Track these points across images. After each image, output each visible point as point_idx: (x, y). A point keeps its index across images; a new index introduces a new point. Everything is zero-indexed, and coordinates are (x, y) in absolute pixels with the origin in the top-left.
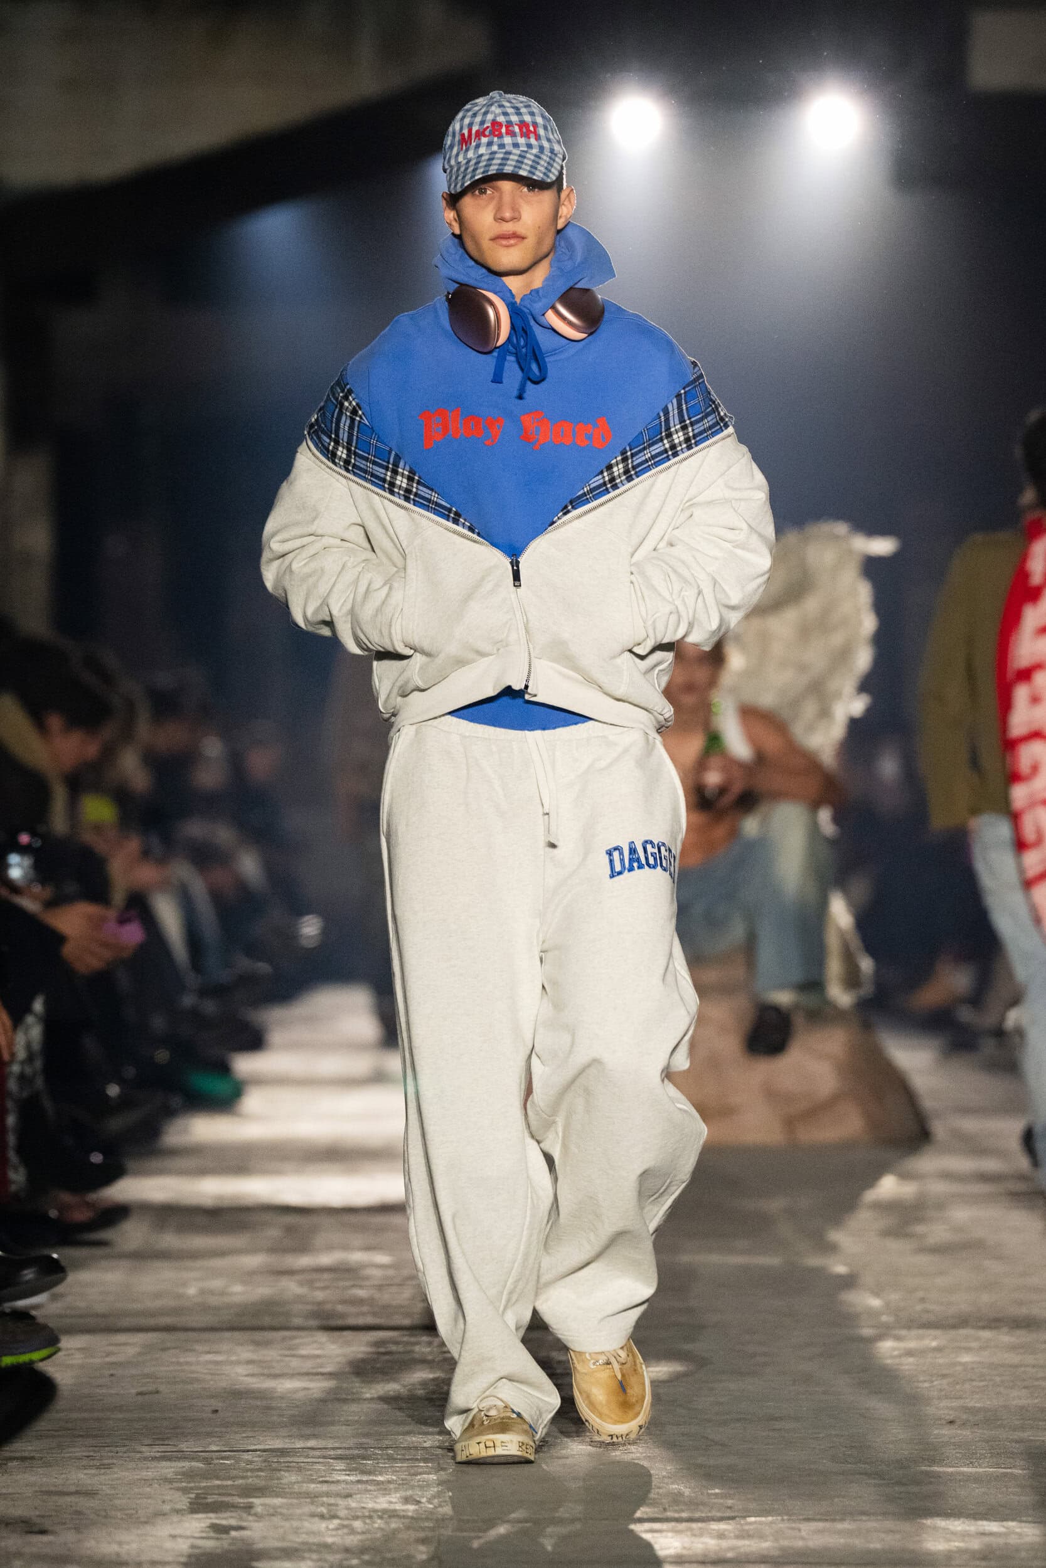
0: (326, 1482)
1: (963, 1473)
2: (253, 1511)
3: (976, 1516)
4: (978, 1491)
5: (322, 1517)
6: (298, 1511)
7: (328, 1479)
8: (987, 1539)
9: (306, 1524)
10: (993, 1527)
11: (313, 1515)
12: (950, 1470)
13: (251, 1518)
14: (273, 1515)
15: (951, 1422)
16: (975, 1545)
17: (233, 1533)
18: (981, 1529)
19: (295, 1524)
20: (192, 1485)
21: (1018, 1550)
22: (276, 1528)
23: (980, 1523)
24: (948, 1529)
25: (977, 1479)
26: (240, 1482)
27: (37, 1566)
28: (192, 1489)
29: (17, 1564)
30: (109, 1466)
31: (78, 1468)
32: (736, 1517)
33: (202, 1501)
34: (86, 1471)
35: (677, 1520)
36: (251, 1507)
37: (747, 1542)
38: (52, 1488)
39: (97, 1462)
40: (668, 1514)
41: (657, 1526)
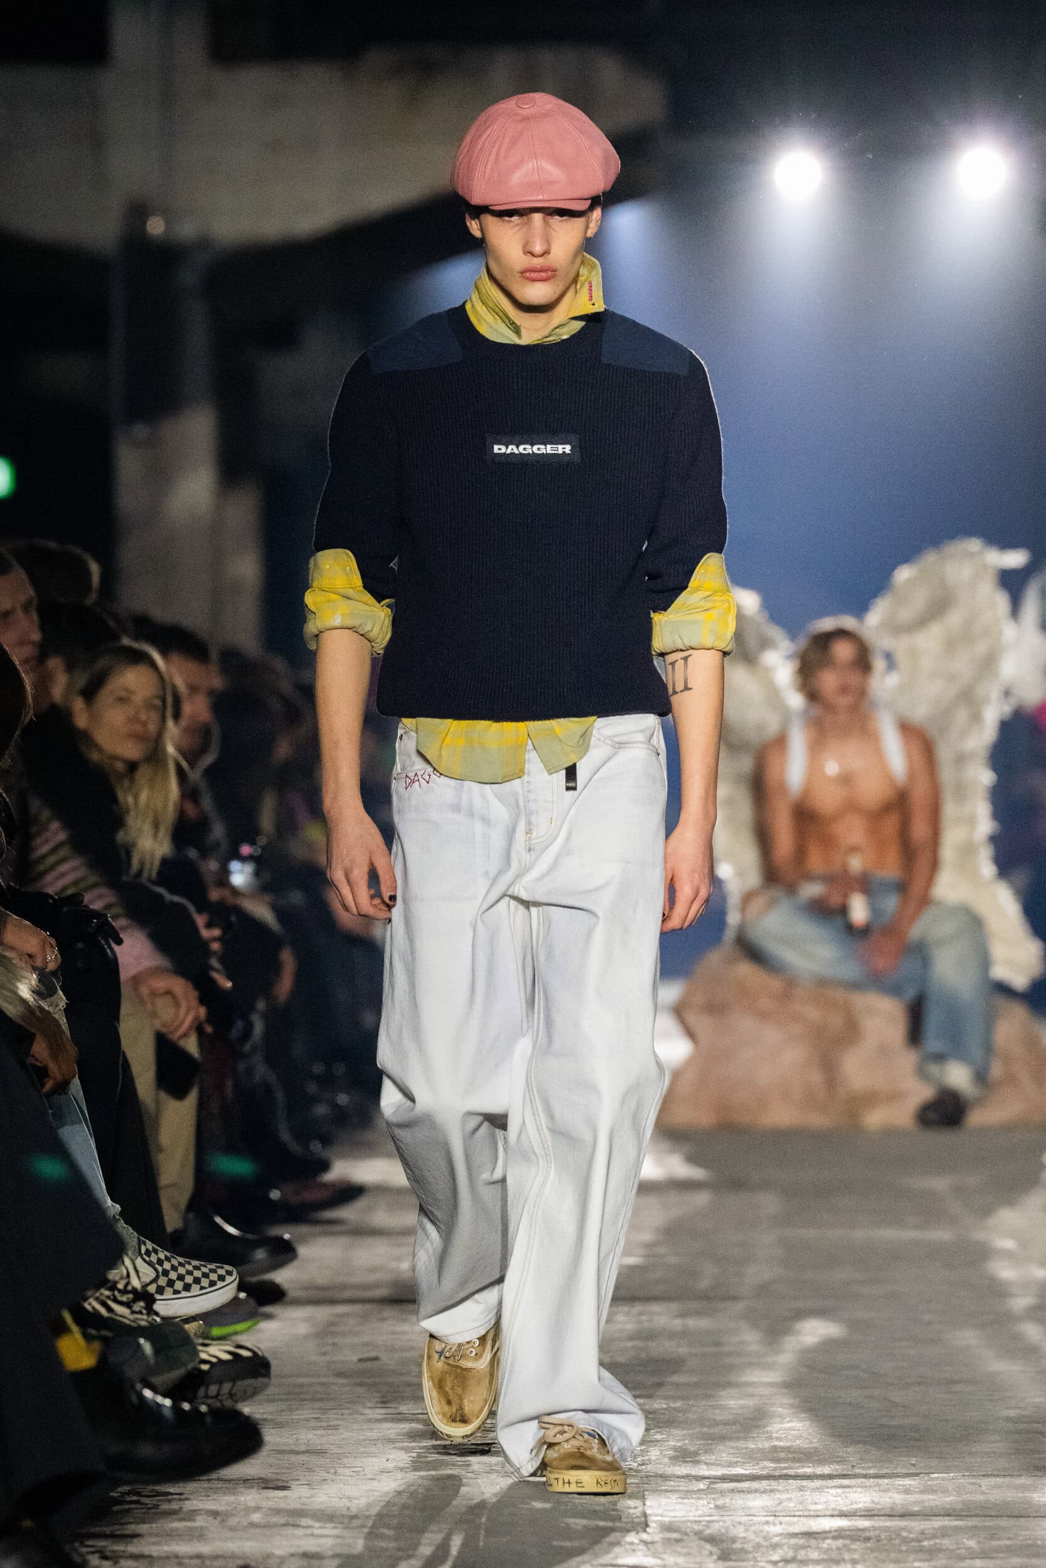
27: (275, 1519)
28: (413, 1448)
29: (256, 1517)
30: (335, 1428)
31: (308, 1429)
32: (922, 1473)
33: (422, 1460)
34: (315, 1432)
35: (865, 1476)
36: (469, 1465)
37: (931, 1497)
38: (284, 1448)
39: (324, 1424)
40: (856, 1470)
41: (847, 1482)
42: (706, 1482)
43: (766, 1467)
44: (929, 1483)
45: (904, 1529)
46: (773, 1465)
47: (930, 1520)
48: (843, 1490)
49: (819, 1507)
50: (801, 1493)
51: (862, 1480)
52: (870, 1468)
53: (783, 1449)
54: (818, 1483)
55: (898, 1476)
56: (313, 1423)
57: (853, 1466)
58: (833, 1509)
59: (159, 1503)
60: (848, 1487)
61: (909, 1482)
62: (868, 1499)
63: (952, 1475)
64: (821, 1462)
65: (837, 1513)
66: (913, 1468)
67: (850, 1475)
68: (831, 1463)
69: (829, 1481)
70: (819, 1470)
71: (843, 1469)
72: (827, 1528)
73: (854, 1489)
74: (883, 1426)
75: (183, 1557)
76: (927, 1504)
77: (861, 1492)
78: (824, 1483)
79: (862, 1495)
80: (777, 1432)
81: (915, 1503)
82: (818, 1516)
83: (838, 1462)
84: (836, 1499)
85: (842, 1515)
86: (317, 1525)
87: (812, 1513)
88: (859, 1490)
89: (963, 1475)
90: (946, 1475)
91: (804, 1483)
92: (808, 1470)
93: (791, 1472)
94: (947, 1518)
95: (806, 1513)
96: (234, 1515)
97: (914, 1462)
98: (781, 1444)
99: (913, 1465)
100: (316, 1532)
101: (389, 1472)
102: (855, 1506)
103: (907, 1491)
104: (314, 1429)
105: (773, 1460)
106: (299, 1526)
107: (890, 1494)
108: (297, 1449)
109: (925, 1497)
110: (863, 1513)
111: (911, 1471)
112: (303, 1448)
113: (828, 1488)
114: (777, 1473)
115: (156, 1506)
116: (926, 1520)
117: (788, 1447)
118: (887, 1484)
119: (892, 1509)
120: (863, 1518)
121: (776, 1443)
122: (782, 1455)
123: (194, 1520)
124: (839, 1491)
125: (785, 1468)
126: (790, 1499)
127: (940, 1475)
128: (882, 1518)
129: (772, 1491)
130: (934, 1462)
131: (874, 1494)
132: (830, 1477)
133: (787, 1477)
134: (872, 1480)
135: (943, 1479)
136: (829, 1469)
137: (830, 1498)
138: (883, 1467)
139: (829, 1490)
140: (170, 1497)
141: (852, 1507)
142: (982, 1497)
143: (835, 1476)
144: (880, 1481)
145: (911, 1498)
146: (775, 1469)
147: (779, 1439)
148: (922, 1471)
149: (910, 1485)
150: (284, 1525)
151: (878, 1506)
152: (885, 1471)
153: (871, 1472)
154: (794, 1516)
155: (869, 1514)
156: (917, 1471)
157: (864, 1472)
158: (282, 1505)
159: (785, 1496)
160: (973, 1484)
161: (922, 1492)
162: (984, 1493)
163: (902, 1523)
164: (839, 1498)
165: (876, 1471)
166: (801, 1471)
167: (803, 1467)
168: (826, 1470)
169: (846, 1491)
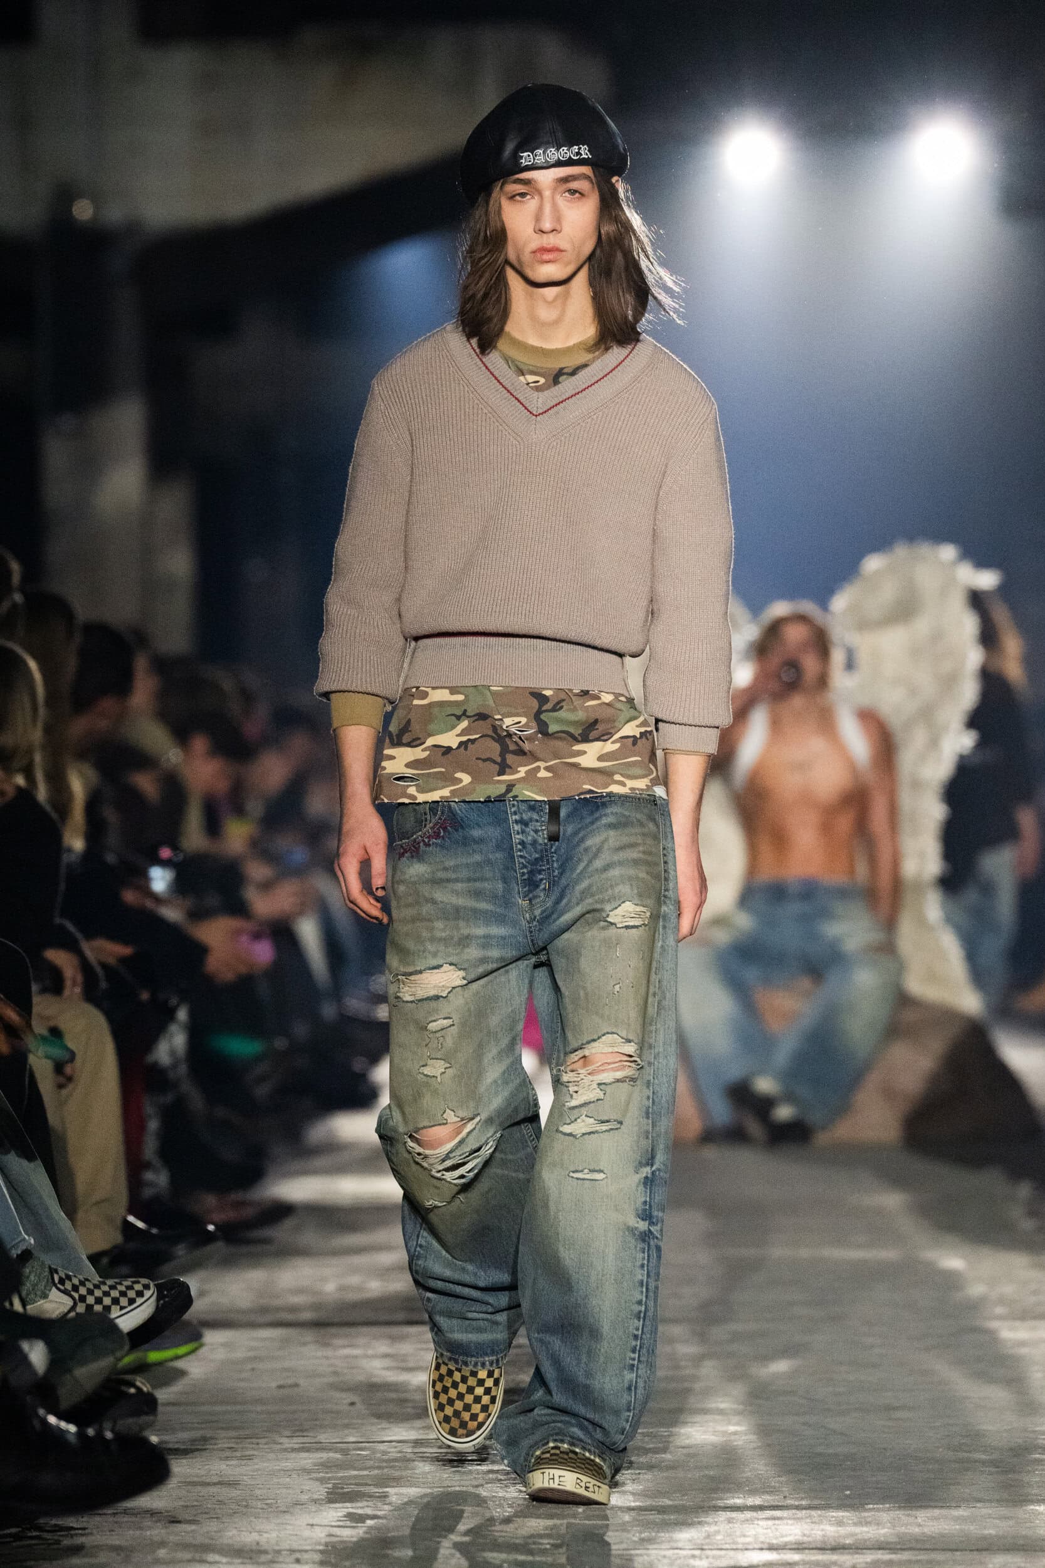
14: (407, 1504)
17: (369, 1522)
20: (330, 1474)
26: (376, 1472)
28: (329, 1479)
30: (250, 1458)
31: (221, 1459)
32: (856, 1505)
33: (339, 1491)
34: (228, 1462)
35: (797, 1508)
36: (387, 1494)
37: (865, 1529)
38: (196, 1478)
39: (238, 1454)
40: (789, 1501)
41: (778, 1513)
42: (633, 1513)
43: (696, 1498)
44: (864, 1514)
45: (835, 1563)
46: (702, 1497)
47: (863, 1553)
48: (774, 1522)
49: (748, 1540)
50: (730, 1525)
51: (794, 1511)
52: (802, 1499)
54: (748, 1514)
55: (830, 1508)
56: (228, 1453)
57: (785, 1497)
58: (762, 1542)
60: (780, 1517)
62: (798, 1531)
63: (887, 1505)
64: (752, 1494)
65: (766, 1546)
66: (846, 1499)
67: (781, 1507)
68: (765, 1493)
69: (759, 1512)
70: (751, 1501)
71: (775, 1501)
72: (756, 1561)
73: (785, 1521)
74: (819, 1455)
76: (860, 1537)
77: (793, 1524)
78: (754, 1514)
79: (793, 1527)
81: (847, 1537)
82: (746, 1549)
83: (770, 1493)
84: (765, 1531)
85: (772, 1548)
86: (224, 1559)
87: (740, 1546)
88: (790, 1520)
89: (899, 1507)
91: (735, 1514)
92: (738, 1501)
93: (720, 1503)
94: (881, 1551)
95: (734, 1547)
96: (140, 1550)
97: (846, 1495)
99: (848, 1497)
100: (223, 1567)
101: (303, 1504)
102: (785, 1539)
103: (840, 1523)
104: (227, 1458)
105: (702, 1490)
106: (205, 1561)
107: (822, 1527)
108: (208, 1480)
109: (859, 1530)
110: (793, 1547)
111: (844, 1503)
112: (215, 1479)
113: (758, 1519)
115: (59, 1542)
116: (859, 1553)
117: (717, 1477)
118: (819, 1516)
119: (823, 1542)
120: (793, 1551)
121: (706, 1473)
122: (712, 1486)
123: (96, 1557)
124: (770, 1523)
125: (715, 1499)
126: (718, 1532)
127: (875, 1506)
128: (813, 1551)
129: (700, 1523)
131: (806, 1526)
132: (761, 1508)
133: (715, 1508)
134: (804, 1512)
135: (878, 1510)
136: (760, 1499)
137: (760, 1530)
139: (759, 1522)
140: (73, 1532)
142: (917, 1529)
143: (766, 1507)
144: (813, 1512)
145: (844, 1530)
146: (704, 1500)
147: (709, 1469)
148: (856, 1503)
149: (843, 1516)
150: (190, 1560)
151: (810, 1539)
152: (818, 1502)
153: (804, 1503)
154: (722, 1549)
155: (799, 1547)
156: (852, 1503)
157: (797, 1503)
158: (190, 1539)
159: (715, 1527)
160: (909, 1516)
161: (856, 1524)
162: (919, 1525)
163: (834, 1556)
164: (769, 1531)
165: (809, 1503)
166: (731, 1502)
167: (733, 1498)
168: (757, 1501)
169: (777, 1522)
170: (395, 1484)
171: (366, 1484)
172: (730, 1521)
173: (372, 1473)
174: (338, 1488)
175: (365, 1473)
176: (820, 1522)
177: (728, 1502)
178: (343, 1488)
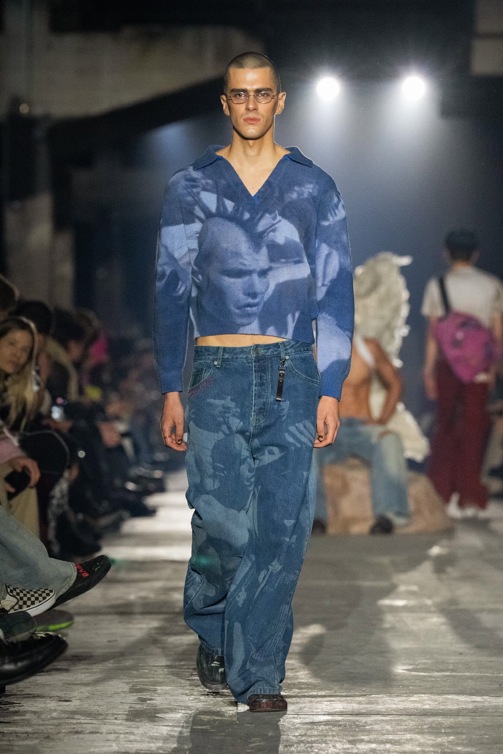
0: (189, 680)
1: (465, 676)
2: (157, 692)
3: (471, 694)
4: (471, 683)
5: (187, 695)
6: (176, 692)
7: (189, 678)
8: (475, 704)
9: (180, 698)
10: (478, 699)
11: (183, 694)
12: (460, 674)
13: (156, 695)
14: (165, 694)
15: (461, 654)
16: (470, 706)
17: (148, 702)
18: (473, 700)
19: (175, 698)
20: (131, 681)
21: (489, 709)
22: (166, 699)
23: (472, 697)
24: (459, 699)
25: (471, 678)
26: (152, 679)
27: (63, 715)
28: (131, 682)
29: (54, 714)
31: (81, 673)
32: (367, 695)
33: (135, 688)
34: (85, 675)
35: (341, 696)
36: (156, 691)
37: (371, 706)
38: (70, 682)
39: (90, 671)
40: (337, 693)
41: (332, 699)
43: (295, 692)
44: (371, 699)
45: (358, 721)
46: (298, 691)
47: (370, 717)
48: (330, 702)
49: (319, 710)
50: (311, 704)
51: (339, 698)
52: (343, 692)
53: (303, 683)
54: (319, 699)
55: (356, 696)
56: (85, 670)
57: (336, 692)
58: (325, 711)
59: (9, 708)
60: (333, 701)
61: (361, 699)
62: (341, 707)
63: (381, 695)
64: (321, 689)
65: (326, 713)
66: (364, 692)
67: (334, 696)
68: (326, 690)
69: (324, 698)
70: (320, 693)
71: (331, 693)
72: (322, 720)
73: (335, 702)
74: (351, 673)
75: (19, 733)
76: (369, 709)
77: (339, 703)
78: (322, 699)
79: (339, 705)
80: (301, 676)
81: (363, 709)
82: (318, 715)
83: (328, 690)
84: (326, 707)
85: (329, 714)
86: (83, 718)
87: (315, 713)
88: (338, 702)
89: (387, 696)
90: (379, 696)
91: (312, 699)
92: (315, 693)
93: (306, 694)
94: (377, 716)
95: (312, 713)
96: (44, 714)
97: (364, 690)
98: (303, 681)
99: (364, 691)
100: (82, 721)
101: (118, 694)
102: (336, 710)
103: (360, 703)
104: (84, 673)
105: (298, 688)
106: (74, 718)
107: (352, 705)
108: (76, 682)
109: (368, 706)
110: (339, 713)
111: (363, 694)
112: (79, 682)
113: (323, 701)
114: (300, 695)
115: (8, 709)
116: (368, 717)
117: (306, 683)
118: (351, 700)
119: (352, 711)
120: (338, 716)
121: (301, 681)
122: (303, 686)
123: (25, 716)
124: (329, 703)
125: (304, 692)
126: (305, 707)
127: (376, 696)
128: (347, 716)
129: (297, 703)
130: (374, 690)
131: (345, 704)
132: (325, 696)
133: (305, 696)
134: (344, 698)
135: (377, 698)
136: (325, 693)
137: (324, 706)
138: (349, 692)
139: (324, 703)
140: (14, 705)
141: (334, 710)
142: (395, 706)
143: (327, 696)
144: (348, 698)
145: (361, 706)
146: (299, 693)
147: (302, 679)
148: (367, 694)
149: (361, 700)
150: (67, 718)
151: (346, 710)
152: (350, 694)
153: (344, 694)
154: (307, 715)
155: (341, 714)
156: (365, 694)
157: (341, 694)
158: (67, 709)
159: (303, 705)
160: (390, 700)
161: (367, 704)
162: (396, 704)
163: (357, 718)
164: (328, 706)
165: (346, 694)
166: (311, 694)
167: (312, 692)
168: (323, 693)
169: (332, 703)
170: (160, 685)
171: (147, 685)
172: (311, 702)
173: (150, 680)
174: (134, 686)
175: (147, 680)
176: (351, 703)
177: (310, 693)
178: (136, 686)
